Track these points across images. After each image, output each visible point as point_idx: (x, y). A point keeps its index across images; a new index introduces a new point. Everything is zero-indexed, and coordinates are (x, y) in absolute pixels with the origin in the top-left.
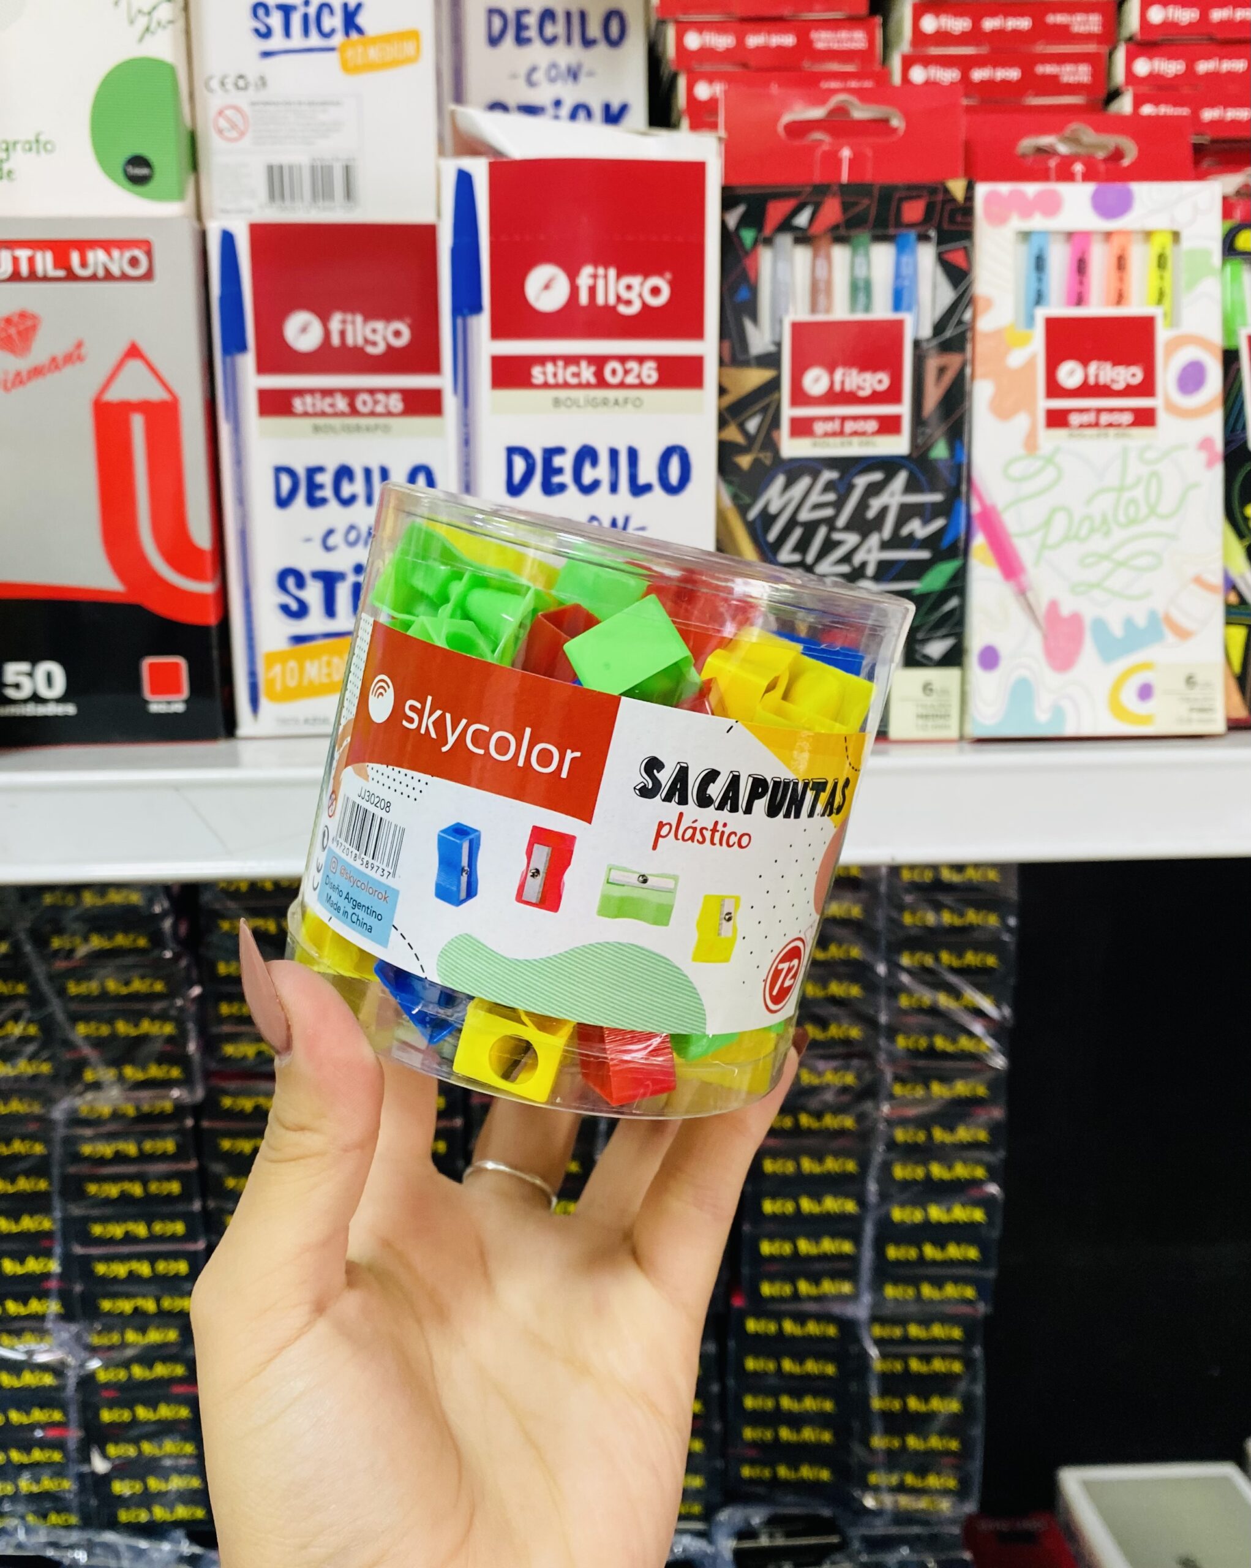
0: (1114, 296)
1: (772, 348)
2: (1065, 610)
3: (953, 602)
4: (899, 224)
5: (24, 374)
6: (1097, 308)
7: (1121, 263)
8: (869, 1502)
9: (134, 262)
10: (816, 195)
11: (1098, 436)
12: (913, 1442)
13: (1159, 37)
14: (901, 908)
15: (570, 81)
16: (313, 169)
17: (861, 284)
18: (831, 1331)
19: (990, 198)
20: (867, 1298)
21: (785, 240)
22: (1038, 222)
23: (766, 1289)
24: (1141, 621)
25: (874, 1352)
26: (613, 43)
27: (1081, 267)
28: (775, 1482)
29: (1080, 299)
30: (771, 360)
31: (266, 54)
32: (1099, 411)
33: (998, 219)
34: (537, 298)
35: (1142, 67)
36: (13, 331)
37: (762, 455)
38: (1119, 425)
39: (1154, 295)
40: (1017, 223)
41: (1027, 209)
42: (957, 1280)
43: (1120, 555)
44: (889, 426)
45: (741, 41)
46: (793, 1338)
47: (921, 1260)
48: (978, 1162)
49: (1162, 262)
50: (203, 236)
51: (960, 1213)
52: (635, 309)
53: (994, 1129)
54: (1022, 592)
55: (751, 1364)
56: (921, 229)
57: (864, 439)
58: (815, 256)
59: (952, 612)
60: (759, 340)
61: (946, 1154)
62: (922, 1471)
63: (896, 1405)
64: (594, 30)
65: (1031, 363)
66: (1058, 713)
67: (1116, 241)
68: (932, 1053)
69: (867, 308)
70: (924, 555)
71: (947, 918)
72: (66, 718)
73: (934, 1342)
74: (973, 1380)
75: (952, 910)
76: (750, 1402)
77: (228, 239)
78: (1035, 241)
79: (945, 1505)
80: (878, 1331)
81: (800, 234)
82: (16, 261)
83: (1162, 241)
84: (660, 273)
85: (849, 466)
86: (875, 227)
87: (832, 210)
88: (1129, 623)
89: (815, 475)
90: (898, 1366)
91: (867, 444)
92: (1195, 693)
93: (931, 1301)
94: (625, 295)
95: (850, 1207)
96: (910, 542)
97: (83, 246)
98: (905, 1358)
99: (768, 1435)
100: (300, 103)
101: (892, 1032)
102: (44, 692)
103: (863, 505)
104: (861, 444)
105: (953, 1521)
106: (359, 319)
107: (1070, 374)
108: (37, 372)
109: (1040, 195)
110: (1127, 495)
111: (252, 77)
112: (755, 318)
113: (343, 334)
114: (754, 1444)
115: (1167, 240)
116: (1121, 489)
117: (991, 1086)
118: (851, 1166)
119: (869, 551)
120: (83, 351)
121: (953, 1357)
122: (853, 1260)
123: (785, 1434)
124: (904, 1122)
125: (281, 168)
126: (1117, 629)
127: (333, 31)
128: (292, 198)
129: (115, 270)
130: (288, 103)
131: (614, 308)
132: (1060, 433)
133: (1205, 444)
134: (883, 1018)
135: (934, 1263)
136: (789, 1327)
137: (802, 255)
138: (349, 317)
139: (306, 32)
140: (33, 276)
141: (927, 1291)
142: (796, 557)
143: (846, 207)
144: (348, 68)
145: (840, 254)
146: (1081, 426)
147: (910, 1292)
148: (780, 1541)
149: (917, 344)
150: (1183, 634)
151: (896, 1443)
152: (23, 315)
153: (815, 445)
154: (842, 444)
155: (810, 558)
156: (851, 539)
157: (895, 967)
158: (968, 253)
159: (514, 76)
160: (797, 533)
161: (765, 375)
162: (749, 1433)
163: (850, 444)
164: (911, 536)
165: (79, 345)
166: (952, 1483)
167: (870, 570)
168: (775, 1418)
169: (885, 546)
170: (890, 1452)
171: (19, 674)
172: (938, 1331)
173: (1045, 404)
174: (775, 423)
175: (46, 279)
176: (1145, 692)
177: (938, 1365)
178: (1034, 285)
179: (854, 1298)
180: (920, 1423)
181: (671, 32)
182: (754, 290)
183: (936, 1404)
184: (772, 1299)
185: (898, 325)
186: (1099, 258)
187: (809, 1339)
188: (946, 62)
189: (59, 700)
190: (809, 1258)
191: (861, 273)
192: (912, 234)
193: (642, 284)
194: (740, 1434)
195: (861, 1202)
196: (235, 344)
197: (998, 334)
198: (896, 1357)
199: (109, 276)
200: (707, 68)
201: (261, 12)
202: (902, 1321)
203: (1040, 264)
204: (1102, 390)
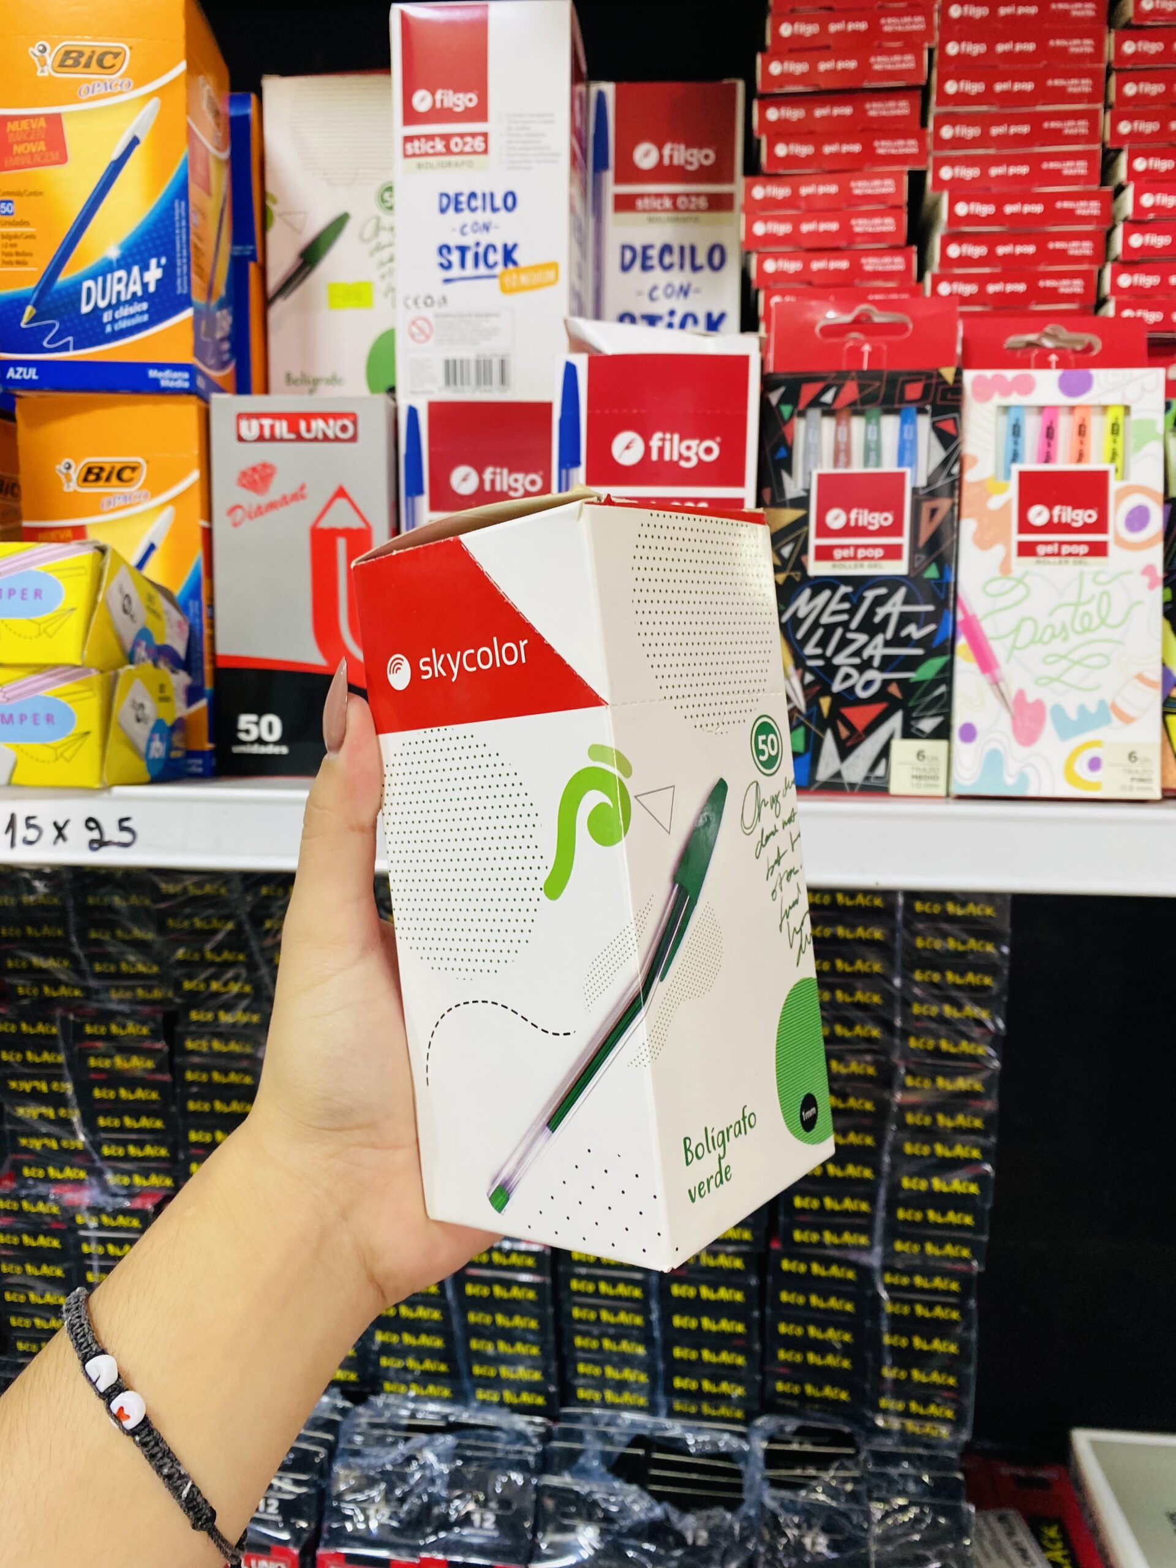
0: (1076, 456)
1: (803, 494)
2: (1030, 698)
3: (942, 689)
4: (902, 400)
5: (263, 509)
6: (1063, 463)
7: (1082, 430)
8: (880, 1422)
9: (344, 428)
10: (838, 381)
11: (1060, 563)
12: (916, 1375)
13: (1137, 258)
14: (915, 934)
15: (682, 296)
16: (478, 362)
17: (873, 446)
18: (851, 1275)
19: (977, 382)
20: (878, 1250)
21: (815, 413)
22: (1015, 399)
23: (798, 1236)
24: (1092, 708)
25: (884, 1295)
26: (716, 268)
27: (1050, 433)
28: (802, 1397)
29: (1048, 458)
30: (802, 502)
31: (447, 281)
32: (1061, 543)
33: (983, 396)
34: (620, 456)
35: (1124, 281)
36: (257, 477)
37: (793, 574)
38: (1077, 555)
39: (1109, 454)
40: (998, 400)
41: (1006, 389)
42: (955, 1242)
43: (1075, 656)
44: (893, 553)
45: (807, 265)
46: (819, 1278)
47: (925, 1221)
48: (975, 1146)
49: (1115, 429)
50: (396, 411)
51: (958, 1185)
52: (693, 463)
53: (988, 1119)
54: (995, 682)
55: (784, 1297)
56: (920, 404)
57: (873, 563)
58: (838, 424)
59: (941, 696)
60: (793, 487)
61: (949, 1137)
62: (925, 1402)
63: (904, 1342)
64: (701, 259)
65: (1007, 506)
66: (1023, 778)
67: (1078, 413)
68: (937, 1052)
69: (878, 464)
70: (919, 652)
71: (951, 944)
72: (280, 756)
73: (935, 1291)
74: (968, 1328)
75: (956, 939)
76: (783, 1328)
77: (413, 413)
78: (1013, 413)
79: (944, 1431)
80: (888, 1278)
81: (826, 408)
82: (261, 427)
83: (1115, 414)
84: (712, 437)
85: (861, 583)
86: (884, 402)
87: (851, 391)
88: (1082, 709)
89: (834, 590)
90: (906, 1310)
91: (875, 566)
92: (1137, 766)
93: (933, 1257)
94: (685, 453)
95: (868, 1173)
96: (907, 642)
97: (309, 417)
98: (911, 1303)
99: (799, 1358)
100: (470, 315)
101: (905, 1034)
102: (266, 737)
103: (871, 612)
104: (870, 566)
105: (951, 1446)
106: (505, 471)
107: (1038, 515)
108: (272, 506)
109: (1016, 378)
110: (1082, 609)
111: (437, 297)
112: (790, 472)
113: (493, 482)
114: (786, 1364)
115: (1120, 412)
116: (1078, 604)
117: (985, 1083)
118: (869, 1141)
119: (875, 647)
120: (306, 491)
121: (953, 1306)
122: (869, 1217)
123: (812, 1358)
124: (914, 1108)
125: (455, 362)
126: (1073, 714)
127: (496, 264)
128: (462, 383)
129: (331, 434)
130: (462, 315)
131: (677, 463)
132: (1029, 560)
133: (1148, 570)
134: (898, 1022)
135: (936, 1225)
136: (816, 1268)
137: (828, 425)
138: (498, 470)
139: (476, 264)
140: (273, 438)
141: (930, 1248)
142: (819, 651)
143: (861, 388)
144: (505, 289)
145: (857, 424)
146: (1047, 555)
147: (916, 1248)
148: (808, 1448)
149: (915, 490)
150: (1127, 719)
151: (903, 1375)
152: (265, 466)
153: (834, 566)
154: (856, 566)
155: (829, 652)
156: (862, 638)
157: (908, 980)
158: (957, 423)
159: (640, 293)
160: (820, 632)
161: (797, 514)
162: (782, 1355)
163: (862, 566)
164: (909, 636)
165: (303, 487)
166: (949, 1414)
167: (876, 662)
168: (803, 1344)
169: (887, 644)
170: (896, 1381)
171: (249, 722)
172: (938, 1283)
173: (1017, 537)
174: (804, 550)
175: (282, 440)
176: (1095, 764)
177: (939, 1312)
178: (1011, 447)
179: (868, 1249)
180: (924, 1360)
181: (754, 260)
182: (790, 450)
183: (937, 1345)
184: (802, 1244)
185: (902, 476)
186: (1065, 427)
187: (832, 1280)
188: (966, 279)
189: (276, 743)
190: (833, 1213)
191: (873, 437)
192: (913, 408)
193: (698, 445)
194: (775, 1356)
195: (877, 1171)
196: (415, 489)
197: (980, 484)
198: (903, 1302)
199: (326, 438)
200: (780, 286)
201: (445, 251)
202: (910, 1272)
203: (1016, 430)
204: (1065, 528)
